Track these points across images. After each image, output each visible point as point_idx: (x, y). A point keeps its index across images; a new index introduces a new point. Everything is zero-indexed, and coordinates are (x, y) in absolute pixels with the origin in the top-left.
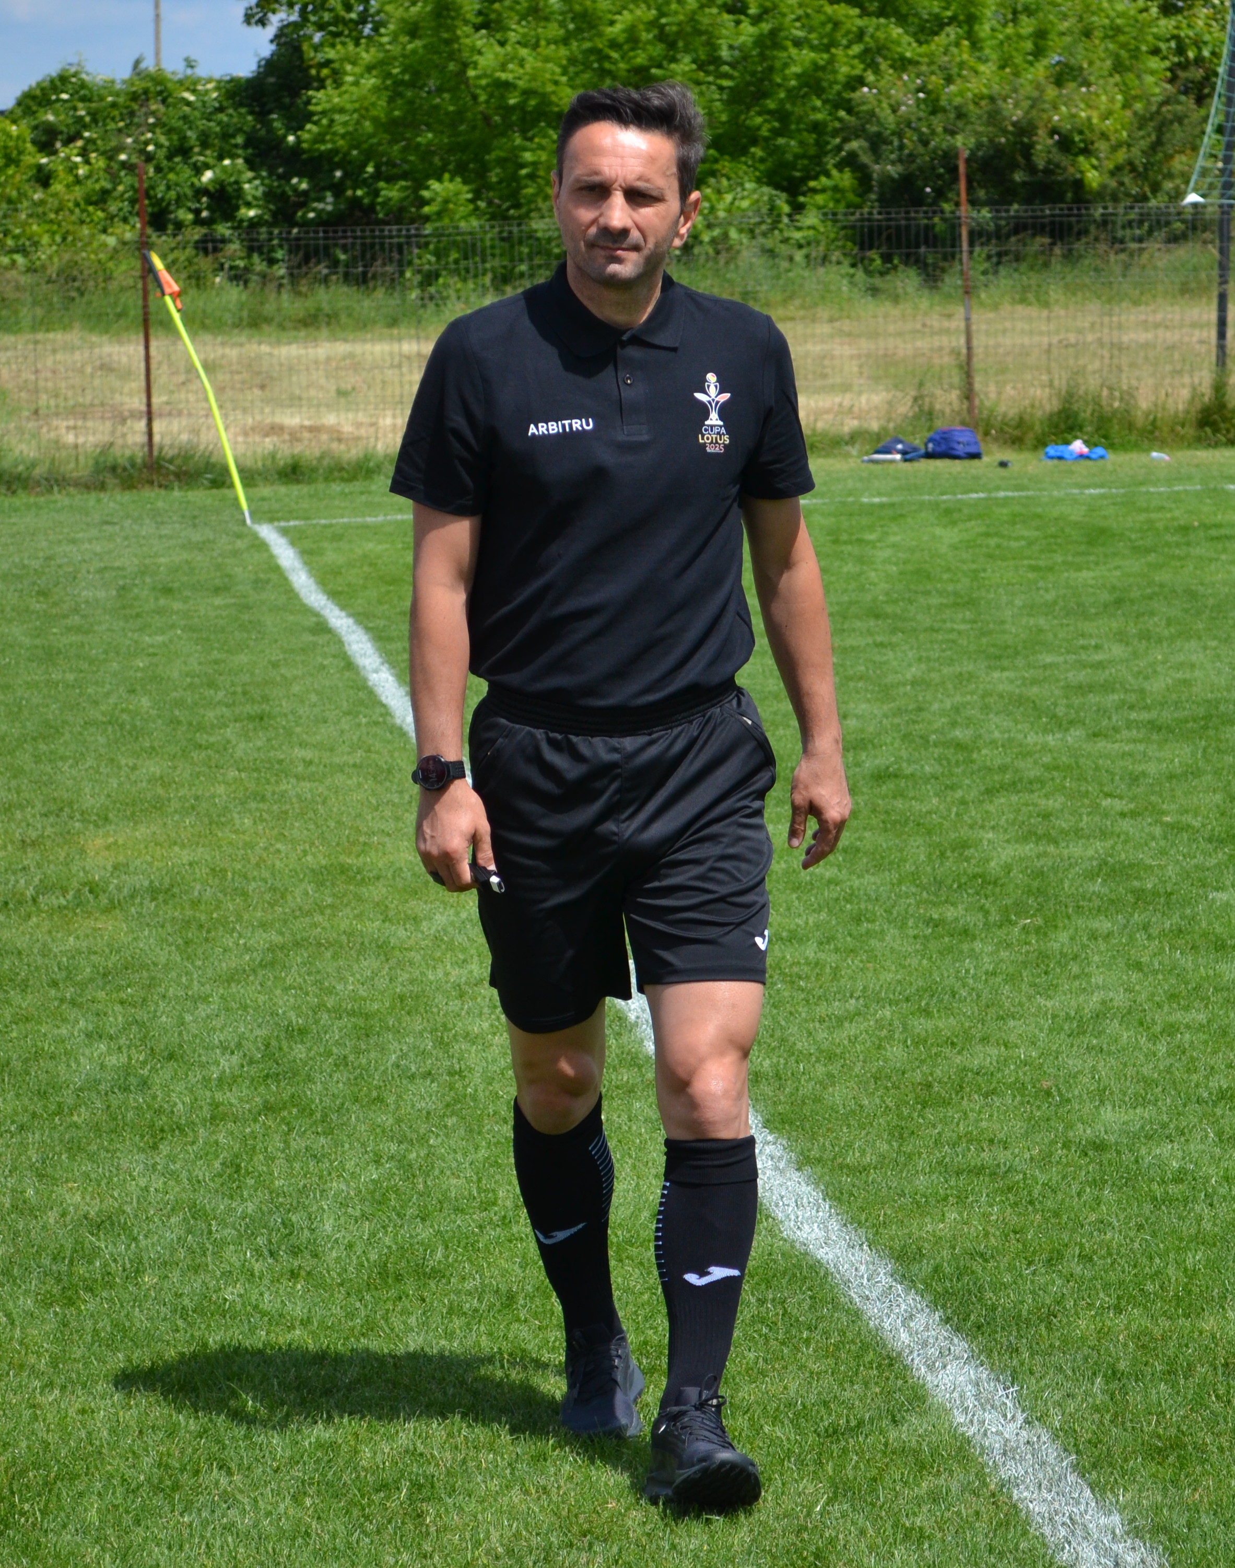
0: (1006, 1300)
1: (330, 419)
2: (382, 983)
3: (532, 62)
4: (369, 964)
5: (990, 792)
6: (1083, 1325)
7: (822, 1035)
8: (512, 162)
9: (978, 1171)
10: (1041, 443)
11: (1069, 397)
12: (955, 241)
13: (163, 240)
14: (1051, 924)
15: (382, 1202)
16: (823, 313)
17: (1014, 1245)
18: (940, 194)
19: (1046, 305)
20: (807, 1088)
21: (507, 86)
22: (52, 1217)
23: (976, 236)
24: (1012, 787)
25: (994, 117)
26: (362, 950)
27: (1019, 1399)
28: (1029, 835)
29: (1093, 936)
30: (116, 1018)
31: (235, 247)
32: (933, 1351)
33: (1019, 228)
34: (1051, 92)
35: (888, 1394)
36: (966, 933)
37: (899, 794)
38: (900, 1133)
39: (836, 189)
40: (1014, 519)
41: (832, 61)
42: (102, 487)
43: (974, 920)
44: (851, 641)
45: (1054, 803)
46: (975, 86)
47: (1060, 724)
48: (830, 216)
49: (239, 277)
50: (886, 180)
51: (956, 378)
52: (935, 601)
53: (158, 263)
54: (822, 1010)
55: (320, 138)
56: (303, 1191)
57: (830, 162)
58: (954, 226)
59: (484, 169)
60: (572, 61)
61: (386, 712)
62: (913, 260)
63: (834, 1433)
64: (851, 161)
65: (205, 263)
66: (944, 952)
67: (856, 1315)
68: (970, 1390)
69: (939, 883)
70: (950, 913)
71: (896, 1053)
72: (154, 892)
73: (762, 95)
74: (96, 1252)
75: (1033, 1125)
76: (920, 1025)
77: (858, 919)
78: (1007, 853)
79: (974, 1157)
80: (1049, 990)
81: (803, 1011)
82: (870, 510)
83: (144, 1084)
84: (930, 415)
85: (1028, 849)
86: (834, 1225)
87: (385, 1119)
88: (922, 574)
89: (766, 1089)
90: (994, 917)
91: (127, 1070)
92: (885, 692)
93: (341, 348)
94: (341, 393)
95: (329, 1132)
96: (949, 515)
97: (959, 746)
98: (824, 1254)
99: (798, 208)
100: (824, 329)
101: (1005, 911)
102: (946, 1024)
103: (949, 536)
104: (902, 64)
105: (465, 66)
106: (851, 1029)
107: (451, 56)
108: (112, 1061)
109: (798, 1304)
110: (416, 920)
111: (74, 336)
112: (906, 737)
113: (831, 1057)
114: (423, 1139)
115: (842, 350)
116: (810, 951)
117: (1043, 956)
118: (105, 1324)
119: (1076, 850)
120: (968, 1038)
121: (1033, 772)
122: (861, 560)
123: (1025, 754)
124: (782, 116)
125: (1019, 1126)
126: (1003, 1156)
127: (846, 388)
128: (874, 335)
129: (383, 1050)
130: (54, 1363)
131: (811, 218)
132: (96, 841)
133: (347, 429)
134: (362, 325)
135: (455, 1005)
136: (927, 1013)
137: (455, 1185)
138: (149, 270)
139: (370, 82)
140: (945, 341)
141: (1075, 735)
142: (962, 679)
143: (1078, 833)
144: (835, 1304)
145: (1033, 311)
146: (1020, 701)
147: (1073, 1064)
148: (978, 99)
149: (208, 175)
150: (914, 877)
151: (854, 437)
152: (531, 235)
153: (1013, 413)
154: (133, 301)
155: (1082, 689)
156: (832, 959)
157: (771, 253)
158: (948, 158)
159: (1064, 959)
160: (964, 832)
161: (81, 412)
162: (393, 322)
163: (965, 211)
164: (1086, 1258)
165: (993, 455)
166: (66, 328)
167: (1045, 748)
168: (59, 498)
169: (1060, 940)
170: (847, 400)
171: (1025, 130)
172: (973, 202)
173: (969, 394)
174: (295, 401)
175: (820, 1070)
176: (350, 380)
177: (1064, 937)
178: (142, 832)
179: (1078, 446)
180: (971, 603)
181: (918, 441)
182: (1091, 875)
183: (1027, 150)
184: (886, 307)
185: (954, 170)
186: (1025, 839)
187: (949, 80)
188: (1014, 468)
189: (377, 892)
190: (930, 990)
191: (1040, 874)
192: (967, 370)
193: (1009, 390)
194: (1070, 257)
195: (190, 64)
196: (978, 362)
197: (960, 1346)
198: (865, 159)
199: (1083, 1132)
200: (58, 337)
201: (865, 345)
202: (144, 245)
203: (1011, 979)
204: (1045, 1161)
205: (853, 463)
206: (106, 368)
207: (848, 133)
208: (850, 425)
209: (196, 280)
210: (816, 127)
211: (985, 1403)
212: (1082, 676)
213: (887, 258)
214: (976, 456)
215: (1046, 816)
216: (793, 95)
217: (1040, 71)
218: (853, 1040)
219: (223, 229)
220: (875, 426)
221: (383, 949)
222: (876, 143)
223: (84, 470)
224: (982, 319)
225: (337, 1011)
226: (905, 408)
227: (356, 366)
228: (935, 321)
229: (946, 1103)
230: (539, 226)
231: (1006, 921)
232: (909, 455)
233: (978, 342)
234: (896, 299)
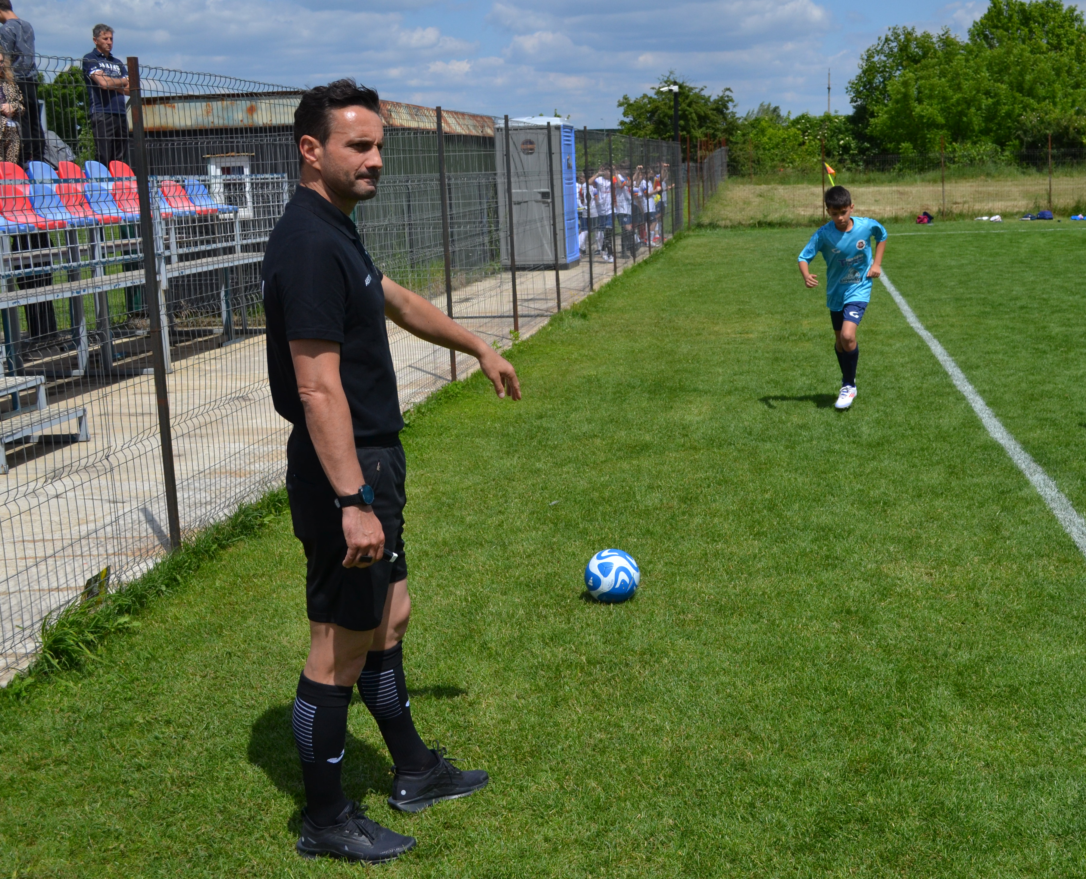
0: (1053, 457)
1: (873, 208)
2: (881, 362)
3: (930, 110)
4: (878, 357)
5: (1053, 313)
6: (1075, 464)
7: (1003, 380)
8: (924, 137)
9: (1046, 420)
10: (1070, 215)
11: (1079, 202)
12: (1047, 159)
13: (830, 160)
14: (1069, 350)
15: (879, 423)
16: (1009, 179)
17: (1056, 441)
18: (1043, 146)
19: (1072, 176)
20: (998, 395)
21: (923, 116)
22: (789, 424)
23: (1053, 157)
24: (1059, 311)
25: (1058, 124)
26: (876, 353)
27: (1056, 485)
28: (1064, 325)
29: (1081, 354)
30: (808, 370)
31: (848, 161)
32: (1032, 470)
33: (1065, 155)
34: (1075, 117)
35: (1019, 482)
36: (1045, 352)
37: (1027, 313)
38: (1024, 408)
39: (1014, 145)
40: (1062, 236)
41: (1014, 108)
42: (811, 226)
43: (1047, 348)
44: (1015, 270)
45: (1071, 316)
46: (1054, 116)
47: (1073, 294)
48: (1012, 153)
49: (849, 169)
50: (1028, 142)
51: (1046, 197)
52: (1039, 259)
53: (827, 165)
54: (1003, 373)
55: (872, 132)
56: (857, 419)
57: (1012, 137)
58: (1047, 154)
59: (916, 140)
60: (942, 109)
61: (885, 288)
62: (1035, 164)
63: (1003, 492)
64: (1018, 137)
65: (840, 166)
66: (1038, 357)
67: (1010, 459)
68: (1042, 482)
69: (1037, 338)
70: (1040, 346)
71: (1024, 385)
72: (820, 336)
73: (994, 118)
74: (801, 435)
75: (1062, 407)
76: (1031, 378)
77: (1014, 348)
78: (1057, 330)
79: (1045, 415)
80: (1068, 369)
81: (998, 373)
82: (1021, 233)
83: (815, 388)
84: (1039, 207)
85: (1064, 329)
86: (1005, 433)
87: (881, 400)
88: (1035, 251)
89: (986, 394)
90: (1053, 347)
91: (811, 385)
92: (1024, 284)
93: (876, 189)
94: (876, 201)
95: (865, 403)
96: (1043, 235)
97: (1044, 299)
98: (1002, 442)
99: (1003, 150)
100: (1010, 183)
101: (1056, 346)
102: (1038, 378)
103: (1043, 241)
104: (1033, 110)
105: (912, 111)
106: (1011, 378)
107: (909, 109)
108: (807, 382)
109: (994, 455)
110: (891, 345)
111: (804, 186)
112: (1029, 297)
113: (1005, 386)
114: (891, 406)
115: (1014, 189)
116: (1000, 356)
117: (1067, 359)
118: (802, 454)
119: (1077, 329)
120: (1044, 382)
121: (1064, 306)
122: (1018, 247)
123: (1063, 302)
124: (999, 124)
125: (1058, 407)
126: (1054, 416)
127: (1015, 200)
128: (1023, 185)
129: (880, 381)
130: (788, 465)
131: (1007, 153)
132: (805, 322)
133: (877, 211)
134: (882, 182)
135: (901, 369)
136: (1033, 374)
137: (899, 419)
138: (824, 168)
139: (886, 116)
140: (1044, 187)
141: (1077, 297)
142: (1046, 281)
143: (1078, 324)
144: (1005, 456)
145: (1069, 178)
146: (1062, 287)
147: (1074, 390)
148: (1054, 119)
149: (842, 142)
150: (1030, 336)
151: (1017, 213)
152: (929, 158)
153: (1062, 207)
154: (820, 176)
155: (1080, 284)
156: (1006, 359)
157: (995, 162)
158: (1046, 136)
159: (1073, 360)
160: (1045, 324)
161: (806, 206)
162: (890, 182)
163: (1050, 150)
164: (1077, 445)
165: (1056, 218)
166: (802, 183)
167: (1069, 301)
168: (799, 229)
169: (1072, 355)
170: (1015, 203)
171: (1067, 128)
172: (1052, 148)
173: (1050, 201)
174: (863, 203)
175: (1002, 390)
176: (878, 197)
177: (1073, 354)
178: (818, 320)
179: (1080, 216)
180: (1049, 259)
181: (1035, 215)
182: (1081, 337)
183: (1067, 134)
184: (1027, 177)
185: (1047, 139)
186: (1062, 326)
187: (1046, 114)
188: (1062, 222)
189: (881, 337)
190: (1034, 368)
191: (1066, 336)
192: (1050, 195)
193: (1061, 201)
194: (1078, 163)
195: (836, 112)
196: (1053, 192)
197: (1040, 469)
198: (1022, 136)
199: (1077, 409)
200: (800, 186)
201: (1021, 188)
202: (824, 161)
203: (1058, 365)
204: (1066, 417)
205: (1016, 221)
206: (813, 194)
207: (1017, 129)
208: (1016, 210)
209: (838, 170)
210: (1009, 128)
211: (1047, 486)
212: (1080, 280)
213: (1028, 164)
214: (1051, 219)
215: (1069, 319)
216: (1003, 118)
217: (1072, 111)
218: (1012, 381)
219: (846, 157)
220: (1023, 210)
221: (882, 353)
222: (1025, 132)
223: (806, 221)
224: (1054, 181)
225: (869, 370)
226: (1031, 205)
227: (880, 193)
228: (1041, 181)
229: (1038, 400)
230: (931, 155)
231: (1056, 349)
232: (1032, 218)
233: (1053, 187)
234: (1030, 175)
